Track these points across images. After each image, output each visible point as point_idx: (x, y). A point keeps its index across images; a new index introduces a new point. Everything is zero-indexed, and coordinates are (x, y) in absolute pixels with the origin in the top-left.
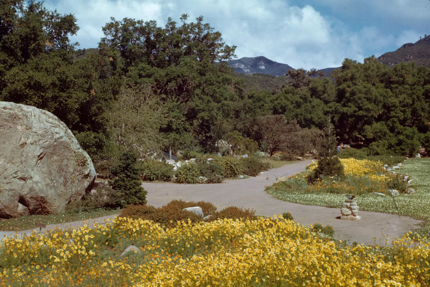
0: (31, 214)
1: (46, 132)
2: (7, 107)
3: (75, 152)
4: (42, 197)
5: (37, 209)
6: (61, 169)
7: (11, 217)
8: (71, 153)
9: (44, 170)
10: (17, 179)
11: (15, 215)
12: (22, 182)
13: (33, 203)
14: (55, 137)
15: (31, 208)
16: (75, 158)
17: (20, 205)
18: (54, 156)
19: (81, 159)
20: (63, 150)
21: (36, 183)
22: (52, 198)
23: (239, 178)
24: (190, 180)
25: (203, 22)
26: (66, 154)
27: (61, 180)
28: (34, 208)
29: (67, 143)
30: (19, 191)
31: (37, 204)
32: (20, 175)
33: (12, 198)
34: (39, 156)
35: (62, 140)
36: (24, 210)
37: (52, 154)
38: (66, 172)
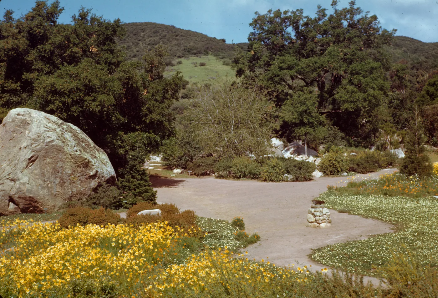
0: (23, 213)
1: (39, 137)
2: (21, 114)
3: (70, 155)
4: (30, 197)
5: (29, 208)
6: (55, 171)
7: (3, 215)
8: (65, 155)
9: (36, 172)
10: (8, 181)
11: (7, 213)
12: (13, 183)
13: (22, 202)
14: (46, 141)
15: (21, 207)
16: (73, 160)
17: (11, 204)
18: (47, 159)
19: (80, 161)
20: (56, 153)
21: (24, 184)
22: (45, 198)
23: (341, 176)
24: (273, 178)
25: (355, 7)
26: (60, 157)
27: (58, 181)
28: (23, 207)
29: (60, 146)
30: (8, 192)
31: (26, 203)
32: (11, 176)
33: (3, 198)
34: (30, 159)
35: (53, 144)
36: (15, 208)
37: (44, 157)
38: (62, 173)
